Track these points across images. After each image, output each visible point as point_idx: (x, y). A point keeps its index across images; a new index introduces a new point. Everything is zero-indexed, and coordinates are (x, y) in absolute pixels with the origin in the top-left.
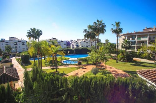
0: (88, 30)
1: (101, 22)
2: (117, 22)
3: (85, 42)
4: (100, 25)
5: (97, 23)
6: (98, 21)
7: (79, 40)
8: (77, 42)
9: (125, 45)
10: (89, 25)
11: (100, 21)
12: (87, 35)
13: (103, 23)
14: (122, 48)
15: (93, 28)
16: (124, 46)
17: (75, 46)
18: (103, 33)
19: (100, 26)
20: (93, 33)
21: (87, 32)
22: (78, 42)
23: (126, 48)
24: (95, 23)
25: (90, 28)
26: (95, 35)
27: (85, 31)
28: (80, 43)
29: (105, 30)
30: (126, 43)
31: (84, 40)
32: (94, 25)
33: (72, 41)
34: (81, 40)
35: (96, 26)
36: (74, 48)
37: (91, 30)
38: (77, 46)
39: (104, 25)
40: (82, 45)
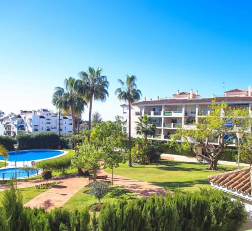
0: (66, 91)
1: (98, 73)
2: (130, 76)
3: (42, 117)
4: (95, 80)
5: (89, 74)
6: (91, 70)
7: (25, 112)
8: (19, 116)
9: (143, 128)
10: (70, 78)
11: (96, 71)
12: (65, 103)
13: (103, 77)
14: (138, 132)
15: (79, 86)
16: (141, 128)
17: (15, 130)
19: (96, 83)
21: (65, 95)
23: (147, 133)
24: (84, 74)
26: (84, 102)
27: (60, 92)
28: (31, 119)
29: (107, 93)
30: (146, 123)
32: (81, 79)
33: (3, 113)
34: (31, 112)
35: (88, 83)
36: (12, 133)
37: (74, 92)
38: (21, 129)
39: (105, 80)
40: (36, 127)
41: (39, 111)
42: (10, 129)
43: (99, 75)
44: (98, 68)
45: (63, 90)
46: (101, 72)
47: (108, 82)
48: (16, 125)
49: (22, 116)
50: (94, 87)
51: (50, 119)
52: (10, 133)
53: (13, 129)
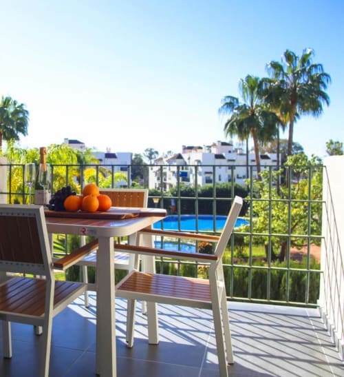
0: (242, 102)
1: (305, 59)
3: (219, 157)
4: (297, 75)
5: (285, 65)
6: (289, 57)
7: (190, 148)
8: (180, 157)
10: (249, 78)
12: (240, 124)
13: (315, 66)
15: (267, 91)
17: (172, 180)
18: (315, 108)
19: (301, 81)
20: (265, 114)
21: (238, 108)
22: (185, 156)
24: (276, 66)
25: (252, 89)
26: (277, 120)
28: (199, 161)
29: (325, 97)
31: (214, 151)
32: (270, 76)
33: (157, 153)
34: (200, 148)
35: (282, 82)
36: (168, 186)
37: (257, 101)
38: (183, 180)
39: (319, 72)
40: (208, 175)
41: (214, 145)
42: (165, 180)
43: (309, 63)
44: (305, 50)
45: (237, 100)
46: (312, 55)
47: (327, 75)
48: (174, 172)
49: (184, 156)
50: (295, 89)
51: (234, 161)
52: (165, 187)
53: (170, 179)
